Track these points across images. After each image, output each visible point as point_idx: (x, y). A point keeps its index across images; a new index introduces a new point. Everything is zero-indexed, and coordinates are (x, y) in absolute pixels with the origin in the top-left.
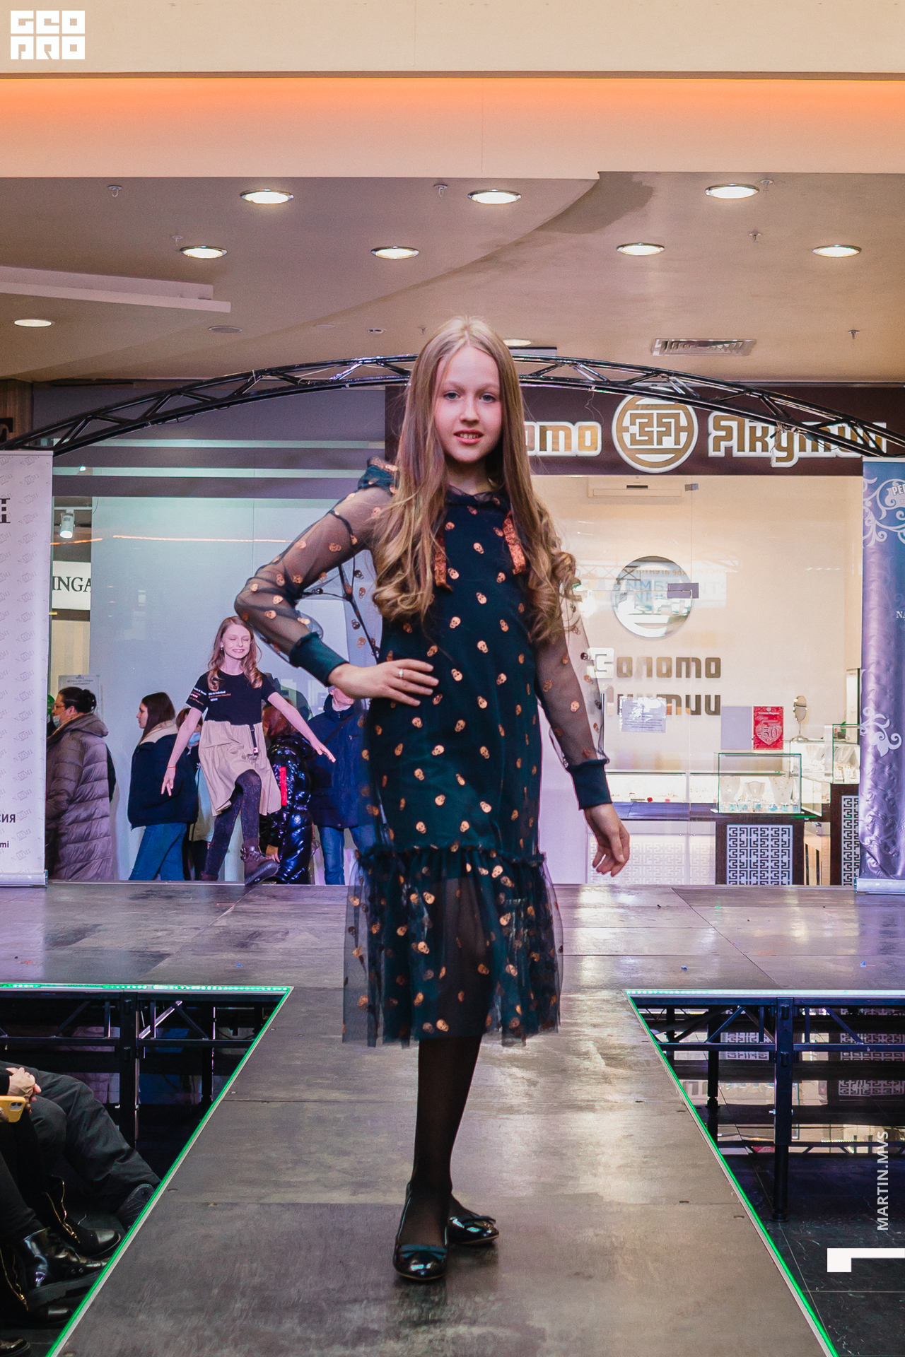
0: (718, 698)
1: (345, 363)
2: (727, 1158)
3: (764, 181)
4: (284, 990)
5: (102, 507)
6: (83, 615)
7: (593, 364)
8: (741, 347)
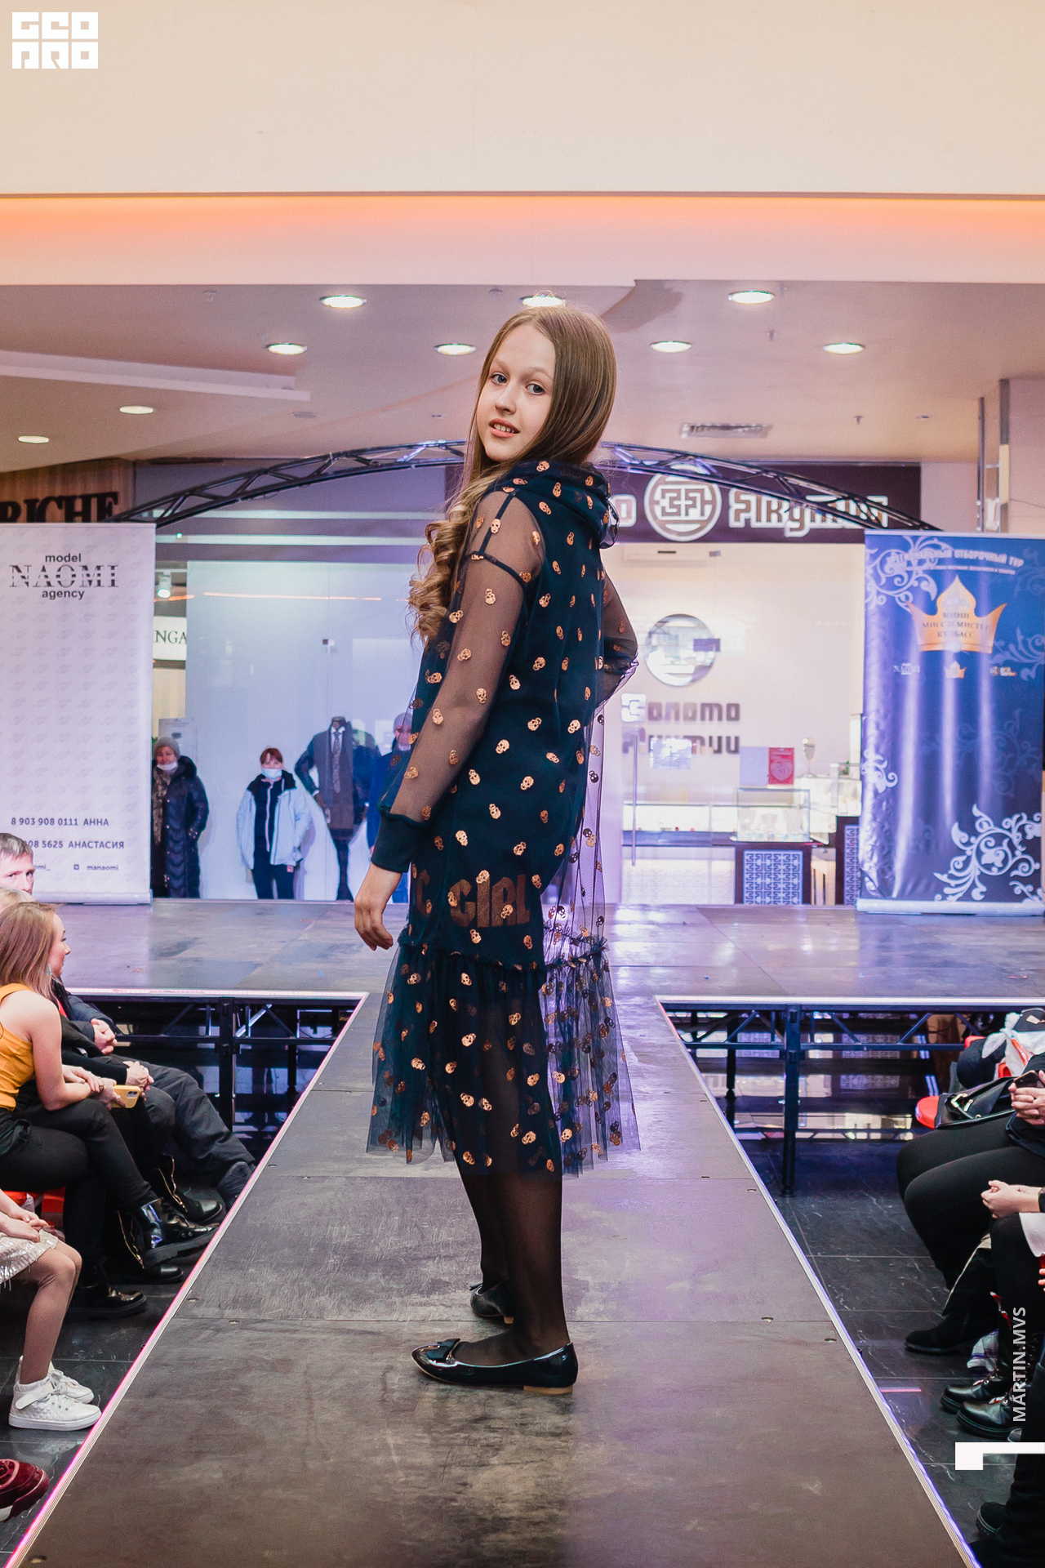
0: (737, 739)
1: (411, 447)
2: (742, 1142)
3: (781, 288)
4: (362, 995)
5: (195, 570)
6: (180, 665)
7: (629, 448)
8: (759, 430)
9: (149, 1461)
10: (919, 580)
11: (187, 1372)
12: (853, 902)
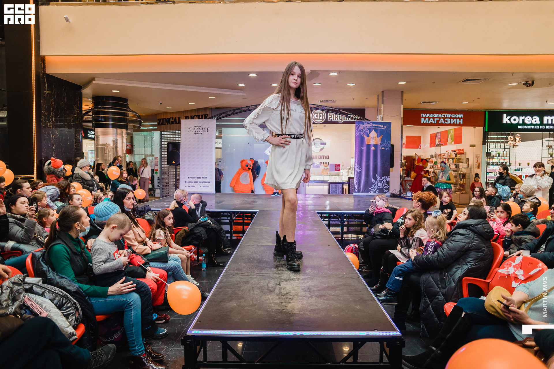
0: (328, 162)
3: (339, 72)
4: (258, 211)
5: (224, 129)
6: (220, 148)
8: (334, 102)
9: (221, 302)
10: (366, 130)
11: (228, 284)
12: (353, 193)
